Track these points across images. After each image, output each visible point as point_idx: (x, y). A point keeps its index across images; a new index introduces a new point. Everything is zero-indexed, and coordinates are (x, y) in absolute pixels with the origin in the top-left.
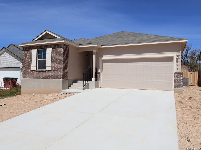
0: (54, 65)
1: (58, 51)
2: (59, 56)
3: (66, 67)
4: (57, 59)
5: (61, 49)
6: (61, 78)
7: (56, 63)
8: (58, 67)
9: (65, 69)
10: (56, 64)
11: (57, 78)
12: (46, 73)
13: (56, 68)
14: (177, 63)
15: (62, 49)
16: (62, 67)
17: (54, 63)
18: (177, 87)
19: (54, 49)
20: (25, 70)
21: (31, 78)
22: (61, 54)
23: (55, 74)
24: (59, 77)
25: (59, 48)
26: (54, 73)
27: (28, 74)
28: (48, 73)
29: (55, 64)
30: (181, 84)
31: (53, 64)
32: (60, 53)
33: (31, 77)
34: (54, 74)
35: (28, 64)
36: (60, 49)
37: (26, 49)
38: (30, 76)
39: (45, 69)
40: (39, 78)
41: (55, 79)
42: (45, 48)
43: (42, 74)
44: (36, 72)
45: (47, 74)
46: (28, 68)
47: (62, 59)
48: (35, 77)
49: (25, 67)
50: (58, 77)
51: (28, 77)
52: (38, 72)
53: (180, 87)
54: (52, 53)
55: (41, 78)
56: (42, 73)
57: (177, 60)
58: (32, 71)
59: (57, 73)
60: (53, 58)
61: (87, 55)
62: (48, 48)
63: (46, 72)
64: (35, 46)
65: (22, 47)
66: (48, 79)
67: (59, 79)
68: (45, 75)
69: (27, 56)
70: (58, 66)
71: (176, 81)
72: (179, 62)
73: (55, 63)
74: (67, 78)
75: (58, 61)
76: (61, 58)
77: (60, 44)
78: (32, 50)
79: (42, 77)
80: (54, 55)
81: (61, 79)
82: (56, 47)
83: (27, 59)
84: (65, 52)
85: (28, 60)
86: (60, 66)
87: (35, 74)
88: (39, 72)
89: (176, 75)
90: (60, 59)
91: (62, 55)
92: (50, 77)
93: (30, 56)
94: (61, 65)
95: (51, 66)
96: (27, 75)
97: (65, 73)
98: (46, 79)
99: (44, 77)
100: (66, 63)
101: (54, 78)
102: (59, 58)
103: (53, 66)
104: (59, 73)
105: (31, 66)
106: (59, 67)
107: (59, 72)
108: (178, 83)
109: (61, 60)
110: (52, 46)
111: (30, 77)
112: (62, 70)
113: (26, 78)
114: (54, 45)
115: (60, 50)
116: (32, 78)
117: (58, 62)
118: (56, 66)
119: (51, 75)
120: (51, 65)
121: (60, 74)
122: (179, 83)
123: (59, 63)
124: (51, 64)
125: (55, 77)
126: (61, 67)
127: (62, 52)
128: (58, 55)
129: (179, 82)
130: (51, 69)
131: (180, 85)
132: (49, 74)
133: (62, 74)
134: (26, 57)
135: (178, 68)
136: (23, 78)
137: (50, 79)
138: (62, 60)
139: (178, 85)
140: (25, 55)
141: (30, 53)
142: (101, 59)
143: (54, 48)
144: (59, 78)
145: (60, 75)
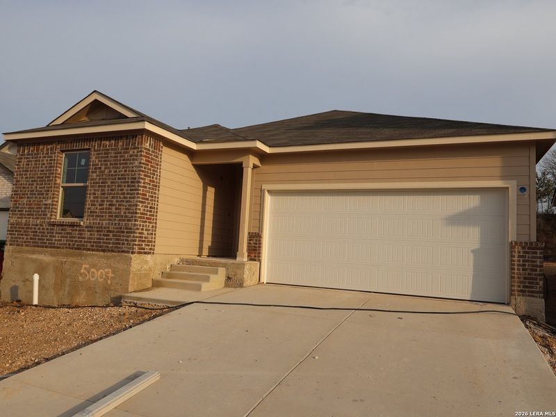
0: (110, 205)
1: (123, 160)
2: (128, 175)
3: (151, 211)
4: (121, 186)
6: (131, 248)
7: (117, 198)
8: (122, 213)
9: (147, 218)
10: (117, 201)
11: (117, 248)
13: (116, 216)
18: (522, 291)
19: (113, 153)
20: (19, 218)
21: (35, 246)
23: (111, 235)
24: (123, 244)
25: (127, 148)
26: (108, 231)
27: (24, 231)
28: (88, 231)
29: (112, 201)
30: (537, 284)
33: (33, 242)
34: (108, 235)
35: (28, 198)
40: (59, 248)
41: (109, 251)
43: (69, 233)
45: (86, 234)
46: (26, 211)
48: (46, 243)
49: (18, 207)
50: (119, 244)
51: (25, 242)
55: (66, 248)
56: (69, 230)
59: (118, 232)
64: (55, 141)
66: (89, 250)
67: (122, 251)
68: (79, 238)
69: (28, 171)
70: (121, 209)
71: (518, 269)
73: (112, 198)
74: (150, 249)
75: (124, 191)
76: (132, 182)
77: (133, 135)
79: (69, 244)
81: (129, 252)
83: (26, 181)
84: (149, 161)
85: (29, 184)
92: (93, 246)
93: (37, 174)
97: (145, 232)
98: (81, 249)
99: (73, 245)
100: (152, 200)
101: (107, 247)
102: (128, 182)
104: (123, 232)
106: (125, 213)
107: (124, 229)
111: (30, 242)
113: (19, 245)
114: (113, 138)
116: (38, 246)
117: (124, 194)
118: (116, 209)
119: (98, 239)
121: (129, 236)
122: (531, 279)
123: (125, 198)
125: (110, 246)
128: (125, 171)
129: (529, 274)
131: (532, 287)
132: (91, 235)
134: (24, 177)
136: (11, 244)
137: (93, 250)
139: (527, 287)
143: (112, 150)
144: (122, 248)
145: (127, 240)
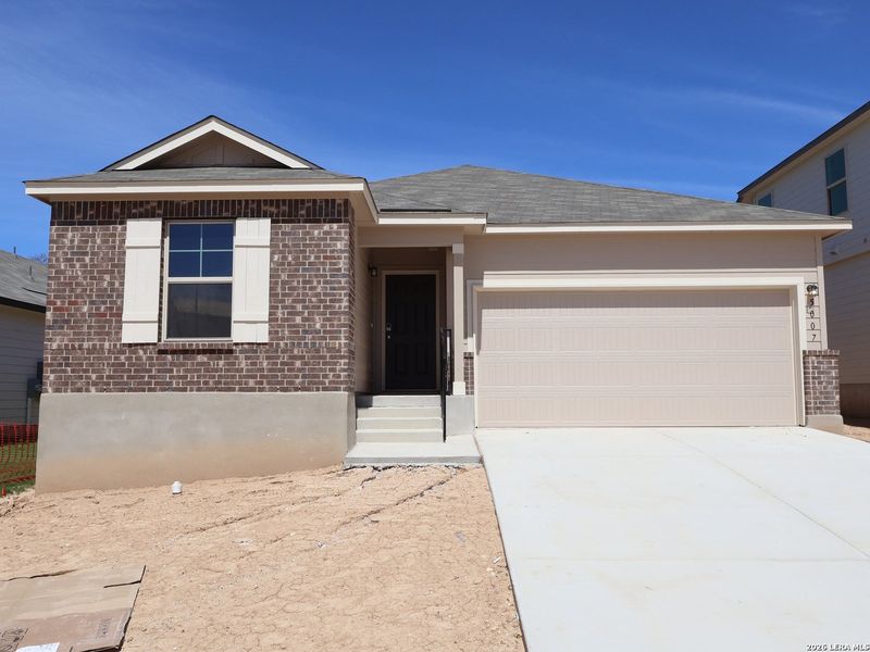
0: (290, 313)
1: (311, 239)
2: (323, 264)
4: (310, 282)
5: (335, 226)
6: (341, 383)
7: (304, 301)
8: (318, 326)
9: (352, 334)
10: (305, 307)
11: (312, 383)
12: (237, 358)
13: (305, 332)
14: (810, 310)
15: (344, 227)
16: (344, 326)
17: (288, 301)
18: (818, 408)
19: (287, 227)
20: (70, 340)
21: (122, 390)
22: (336, 254)
23: (298, 364)
24: (325, 376)
25: (318, 221)
26: (290, 357)
27: (92, 365)
28: (247, 358)
29: (294, 307)
31: (283, 308)
32: (329, 246)
33: (117, 384)
34: (293, 364)
36: (326, 227)
37: (78, 217)
38: (109, 377)
39: (229, 336)
40: (185, 390)
41: (296, 389)
42: (224, 214)
43: (202, 364)
44: (161, 352)
45: (244, 364)
46: (89, 327)
47: (343, 280)
48: (150, 383)
49: (68, 322)
50: (317, 376)
51: (95, 384)
52: (174, 352)
53: (830, 408)
54: (271, 246)
55: (199, 390)
56: (201, 358)
57: (811, 302)
58: (130, 345)
59: (313, 357)
60: (279, 276)
61: (375, 268)
62: (245, 216)
63: (230, 351)
64: (148, 202)
65: (44, 198)
66: (252, 390)
67: (325, 389)
68: (228, 370)
69: (86, 254)
70: (313, 320)
71: (814, 383)
72: (816, 309)
73: (294, 301)
74: (354, 383)
75: (319, 290)
76: (333, 276)
77: (327, 201)
78: (123, 223)
79: (206, 383)
80: (284, 258)
81: (337, 389)
82: (303, 212)
83: (84, 272)
84: (351, 243)
85: (92, 278)
86: (329, 320)
87: (151, 365)
88: (185, 352)
89: (813, 362)
90: (331, 282)
91: (339, 258)
92: (262, 383)
93: (112, 259)
94: (336, 313)
95: (272, 319)
96: (86, 371)
98: (234, 390)
99: (216, 383)
101: (292, 383)
102: (325, 276)
103: (283, 320)
104: (324, 357)
105: (120, 315)
106: (323, 326)
107: (324, 352)
108: (821, 393)
109: (334, 289)
110: (274, 209)
111: (108, 384)
112: (343, 341)
113: (79, 390)
114: (284, 201)
115: (326, 233)
116: (130, 390)
117: (318, 295)
118: (304, 319)
119: (270, 370)
120: (270, 314)
121: (335, 364)
122: (828, 393)
123: (321, 301)
124: (271, 307)
125: (297, 381)
126: (336, 323)
127: (340, 245)
128: (317, 258)
129: (825, 388)
130: (270, 333)
132: (253, 364)
133: (342, 361)
134: (78, 265)
135: (814, 332)
136: (57, 390)
137: (261, 390)
138: (343, 288)
139: (823, 403)
140: (72, 248)
141: (106, 241)
142: (477, 288)
143: (284, 222)
144: (324, 383)
145: (331, 370)
